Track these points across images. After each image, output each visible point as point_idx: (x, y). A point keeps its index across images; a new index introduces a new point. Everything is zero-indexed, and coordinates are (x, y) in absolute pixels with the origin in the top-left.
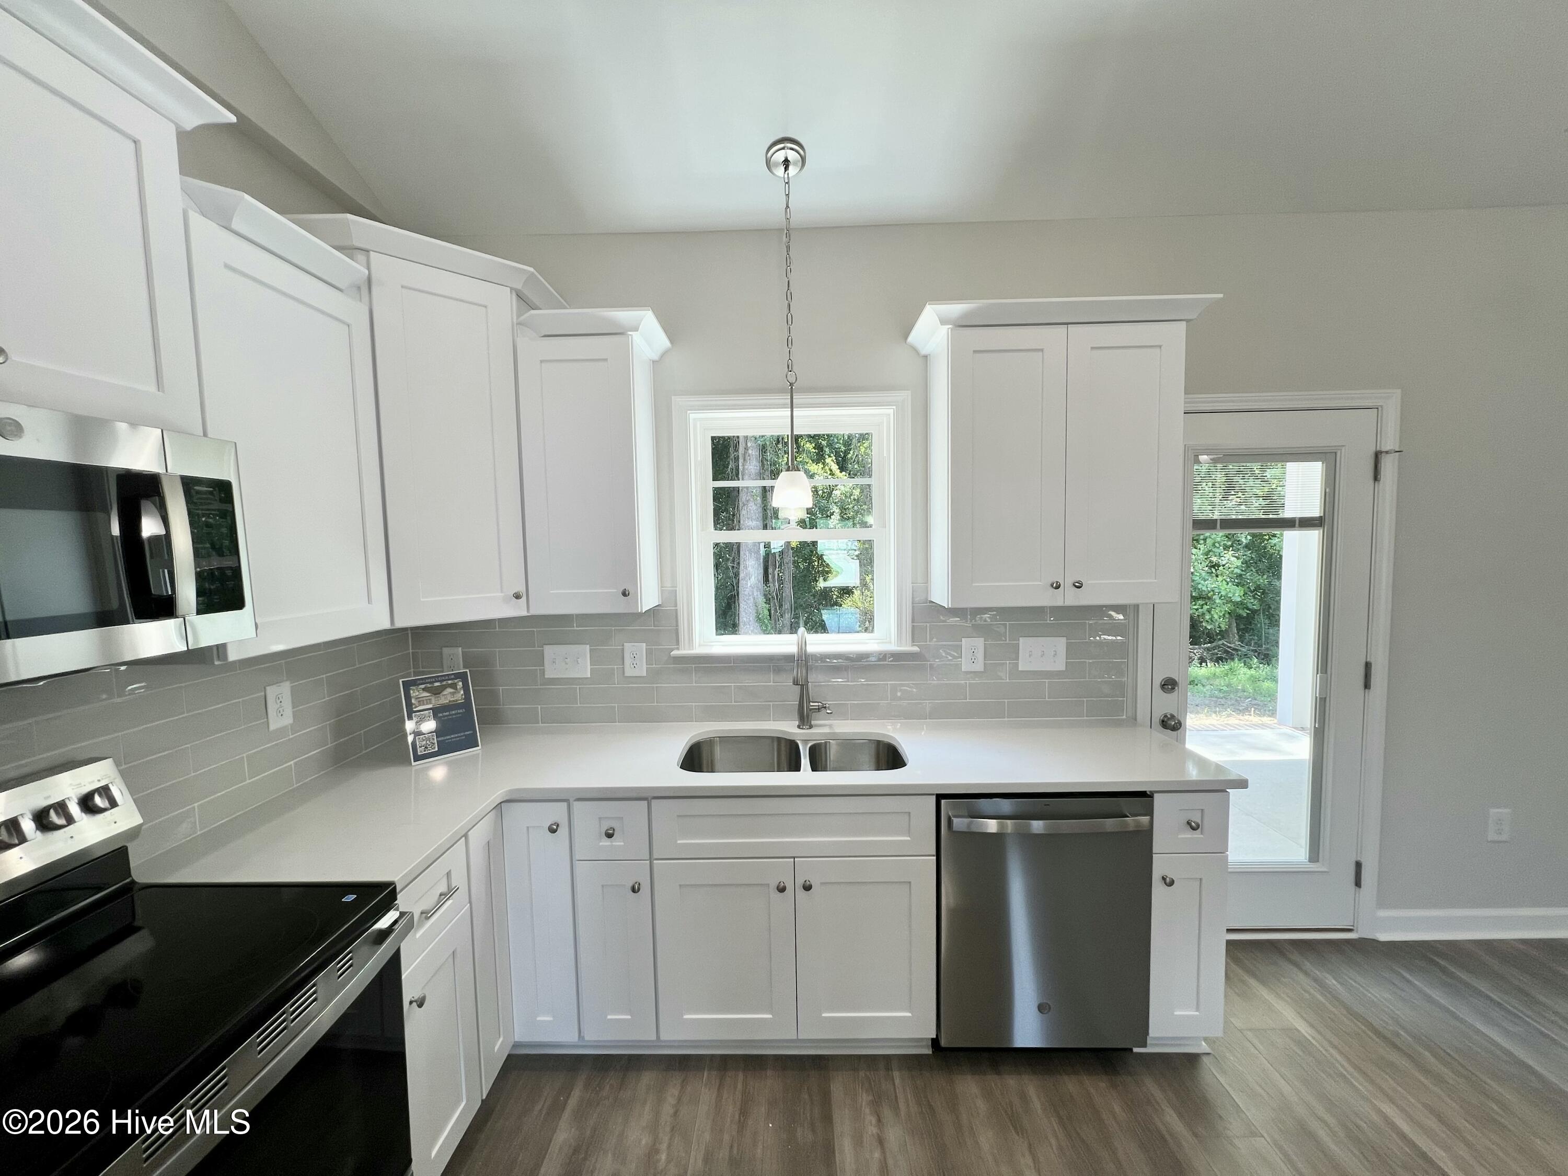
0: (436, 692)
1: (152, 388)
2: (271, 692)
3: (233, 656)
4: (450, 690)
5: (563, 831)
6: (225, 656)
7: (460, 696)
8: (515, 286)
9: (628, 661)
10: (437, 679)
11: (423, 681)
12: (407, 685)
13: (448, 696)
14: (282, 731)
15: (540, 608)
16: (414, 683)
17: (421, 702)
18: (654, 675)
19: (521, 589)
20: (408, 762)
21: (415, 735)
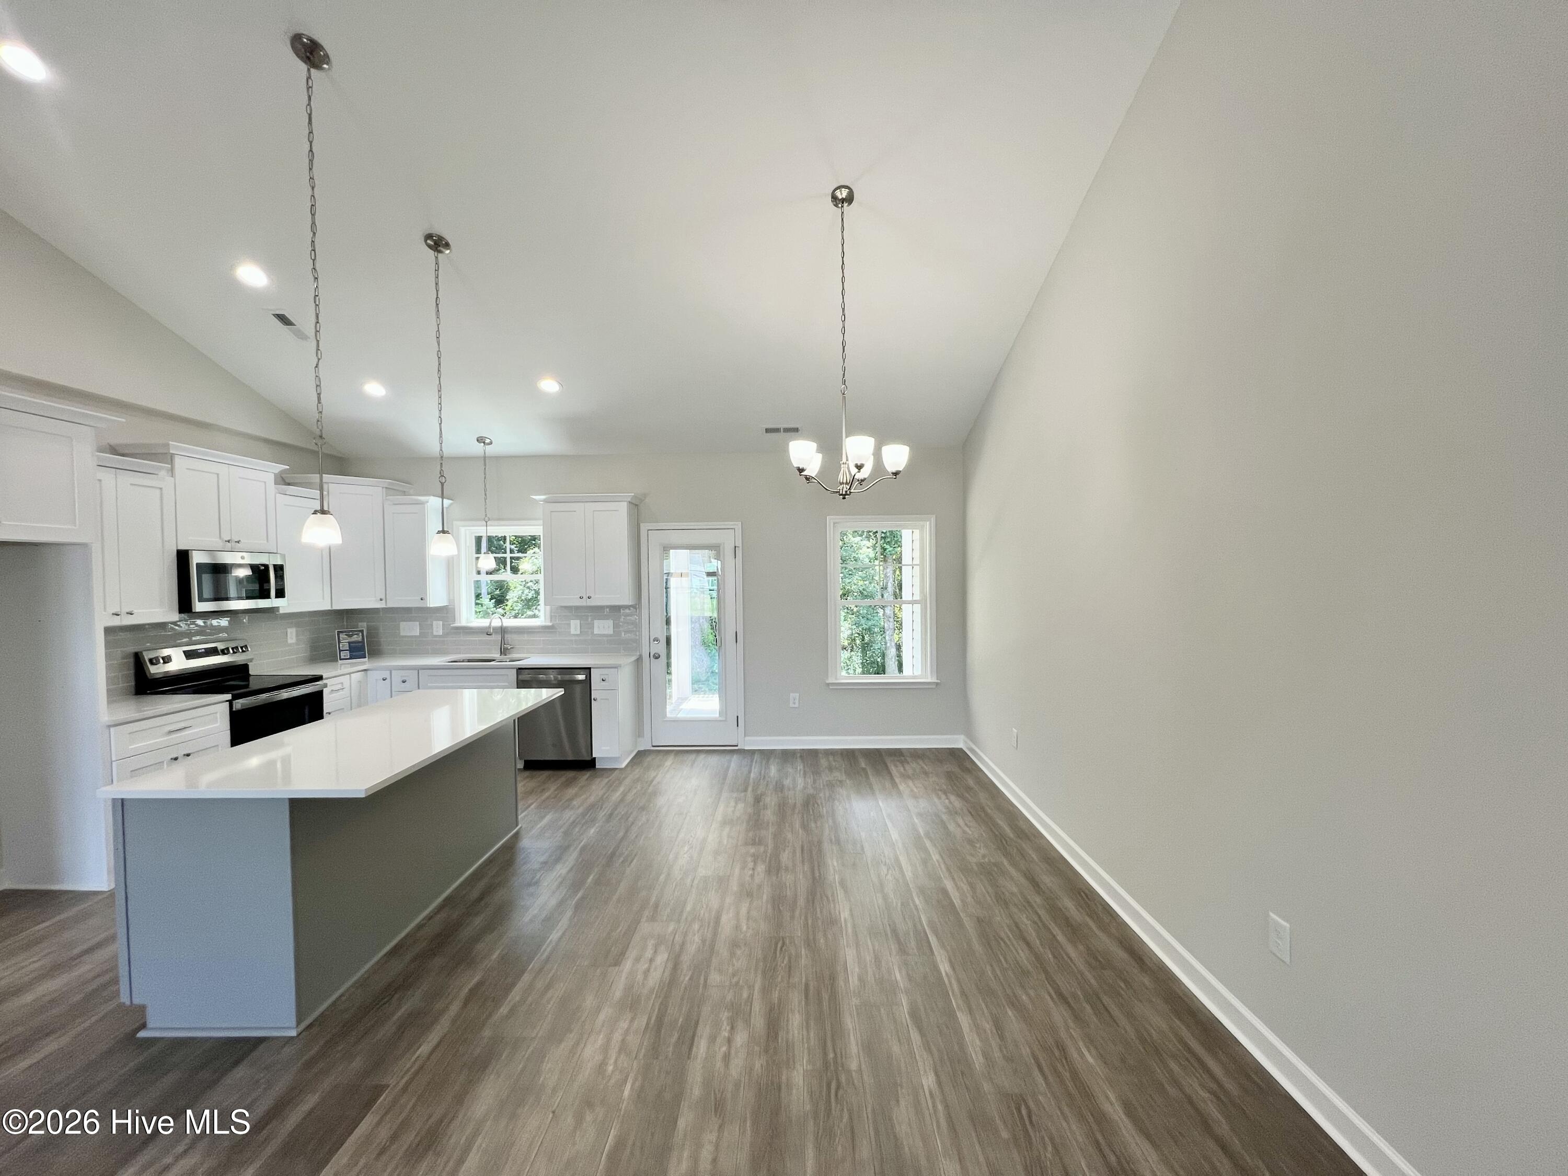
0: (350, 636)
1: (265, 542)
2: (289, 630)
3: (282, 611)
4: (356, 636)
5: (388, 680)
6: (278, 611)
7: (360, 639)
8: (385, 486)
9: (435, 629)
10: (351, 631)
11: (345, 632)
12: (339, 633)
13: (355, 638)
14: (291, 645)
15: (391, 605)
16: (342, 632)
17: (344, 639)
18: (445, 635)
19: (383, 597)
20: (337, 661)
21: (340, 651)
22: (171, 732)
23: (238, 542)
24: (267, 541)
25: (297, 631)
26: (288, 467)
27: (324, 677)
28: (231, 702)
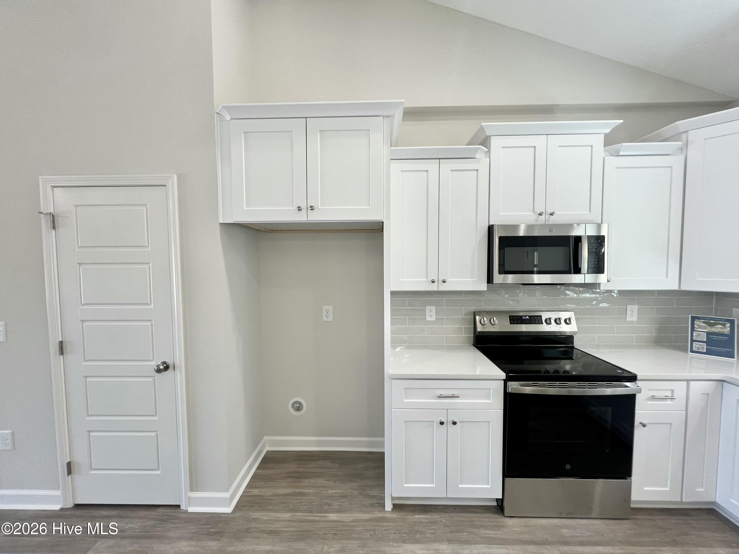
0: (710, 325)
1: (588, 212)
2: (629, 307)
4: (720, 326)
7: (727, 330)
10: (713, 319)
11: (704, 319)
12: (693, 318)
13: (719, 329)
14: (631, 322)
16: (698, 318)
17: (700, 328)
20: (687, 352)
21: (692, 341)
22: (440, 397)
23: (551, 214)
24: (590, 211)
25: (639, 309)
26: (622, 121)
27: (638, 378)
28: (505, 381)
